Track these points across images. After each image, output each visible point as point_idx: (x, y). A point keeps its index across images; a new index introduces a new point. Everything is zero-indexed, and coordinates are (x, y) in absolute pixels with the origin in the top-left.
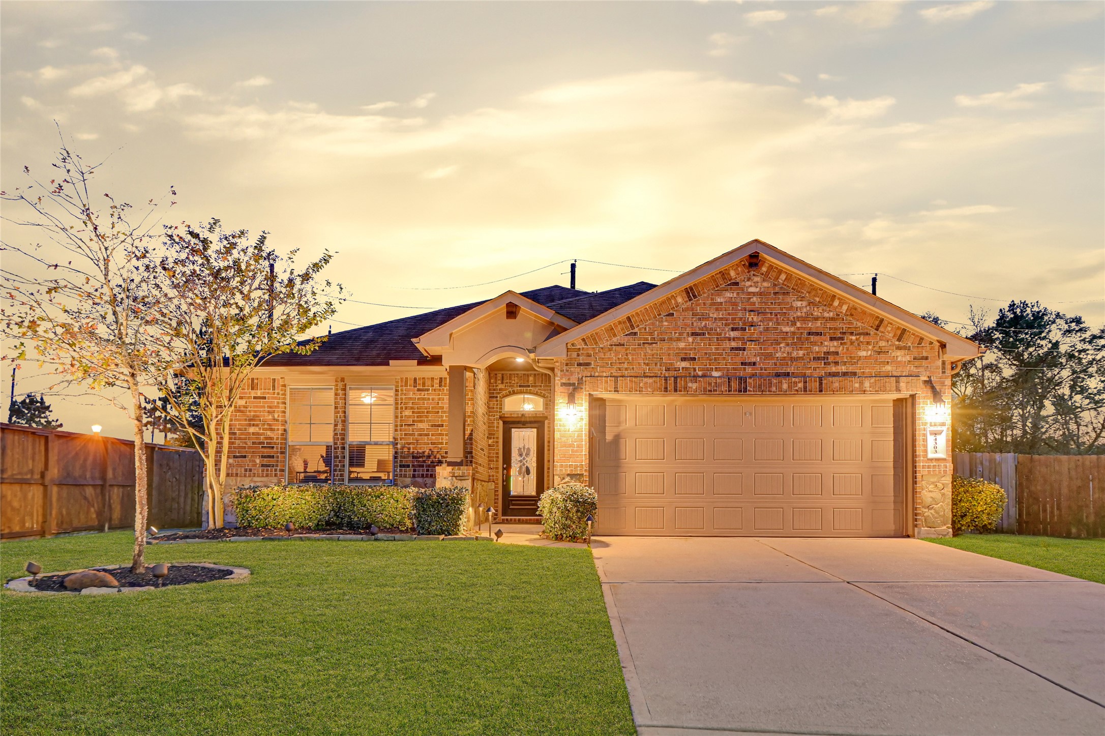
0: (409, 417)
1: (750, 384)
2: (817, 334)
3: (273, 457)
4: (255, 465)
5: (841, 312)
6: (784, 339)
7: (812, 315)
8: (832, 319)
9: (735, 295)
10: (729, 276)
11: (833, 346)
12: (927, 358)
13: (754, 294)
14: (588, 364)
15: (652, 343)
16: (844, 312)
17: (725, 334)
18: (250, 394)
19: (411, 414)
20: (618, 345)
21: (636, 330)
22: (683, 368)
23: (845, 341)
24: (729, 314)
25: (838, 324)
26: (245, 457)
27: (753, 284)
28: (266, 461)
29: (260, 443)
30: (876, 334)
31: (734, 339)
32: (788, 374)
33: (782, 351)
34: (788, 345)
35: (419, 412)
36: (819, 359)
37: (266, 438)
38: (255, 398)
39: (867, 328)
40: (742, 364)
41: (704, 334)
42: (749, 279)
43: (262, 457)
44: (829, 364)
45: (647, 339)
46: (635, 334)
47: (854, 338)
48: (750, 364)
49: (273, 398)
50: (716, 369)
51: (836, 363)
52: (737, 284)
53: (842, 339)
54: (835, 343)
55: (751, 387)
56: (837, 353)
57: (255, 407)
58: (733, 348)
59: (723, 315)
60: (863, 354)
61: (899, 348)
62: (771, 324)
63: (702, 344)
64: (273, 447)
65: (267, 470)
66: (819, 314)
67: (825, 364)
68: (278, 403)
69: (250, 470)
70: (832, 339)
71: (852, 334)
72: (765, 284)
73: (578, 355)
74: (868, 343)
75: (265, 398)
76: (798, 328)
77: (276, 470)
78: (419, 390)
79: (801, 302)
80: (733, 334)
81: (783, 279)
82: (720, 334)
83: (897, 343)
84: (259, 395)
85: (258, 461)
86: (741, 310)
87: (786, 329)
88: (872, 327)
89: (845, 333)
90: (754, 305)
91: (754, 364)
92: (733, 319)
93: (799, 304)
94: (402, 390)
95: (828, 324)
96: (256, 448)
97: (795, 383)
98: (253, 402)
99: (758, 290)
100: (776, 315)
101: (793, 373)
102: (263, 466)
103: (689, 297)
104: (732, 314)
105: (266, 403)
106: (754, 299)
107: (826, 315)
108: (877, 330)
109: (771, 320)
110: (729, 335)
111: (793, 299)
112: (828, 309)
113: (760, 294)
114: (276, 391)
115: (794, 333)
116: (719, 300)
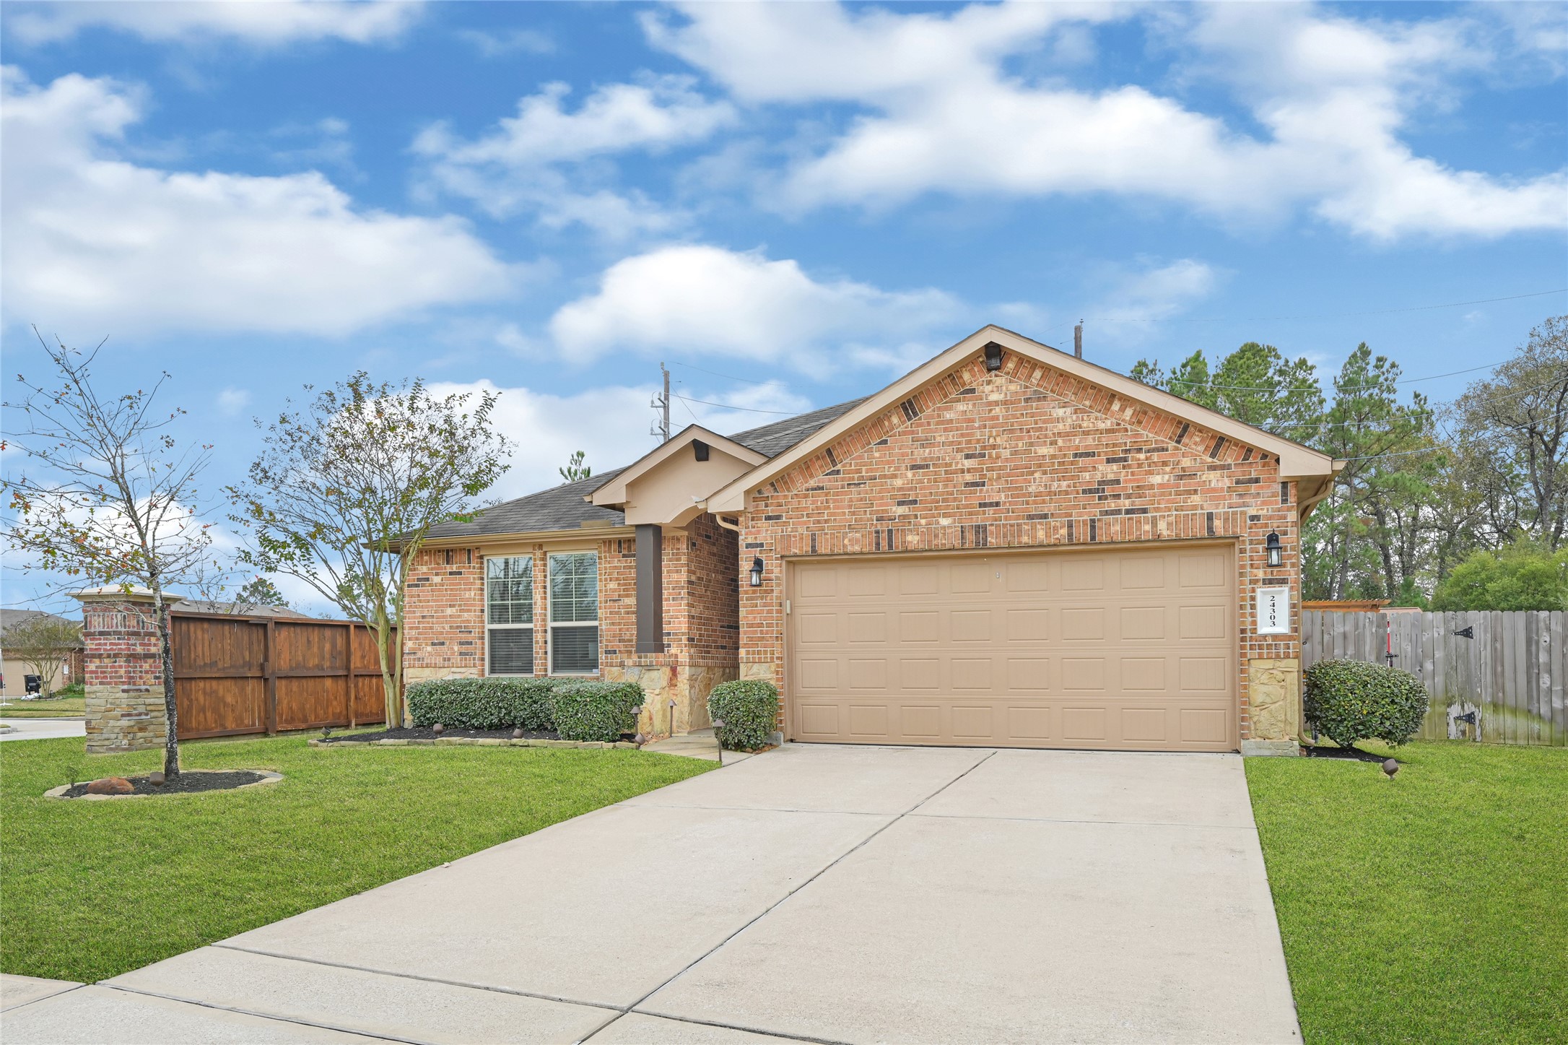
0: (614, 590)
1: (992, 533)
2: (1087, 455)
3: (471, 643)
4: (453, 654)
5: (1123, 420)
6: (1040, 466)
7: (1080, 427)
8: (1108, 431)
9: (970, 407)
10: (961, 381)
11: (1111, 471)
12: (1257, 481)
13: (996, 403)
14: (778, 517)
15: (859, 484)
16: (1128, 418)
17: (957, 463)
18: (445, 569)
19: (616, 587)
20: (816, 489)
21: (839, 467)
22: (899, 516)
23: (1130, 462)
24: (962, 435)
25: (1120, 438)
26: (443, 644)
27: (995, 389)
28: (464, 648)
29: (457, 627)
30: (1177, 449)
31: (969, 471)
32: (1045, 516)
33: (1037, 483)
34: (1045, 473)
35: (625, 585)
36: (1090, 491)
37: (464, 622)
38: (451, 573)
39: (1163, 441)
40: (981, 505)
41: (927, 466)
42: (989, 383)
43: (461, 644)
44: (1106, 498)
45: (853, 479)
46: (838, 472)
47: (1142, 456)
48: (991, 505)
49: (469, 572)
50: (945, 515)
51: (1118, 497)
52: (972, 391)
53: (1125, 460)
54: (1115, 467)
55: (992, 538)
56: (1118, 482)
57: (450, 585)
58: (967, 483)
59: (953, 436)
60: (1157, 479)
61: (1213, 468)
62: (1020, 445)
63: (926, 481)
64: (471, 632)
65: (466, 659)
66: (1091, 425)
67: (1100, 498)
68: (474, 578)
69: (449, 659)
70: (1108, 461)
71: (1139, 450)
72: (1013, 387)
73: (766, 506)
74: (1165, 464)
75: (460, 573)
76: (1060, 449)
77: (474, 659)
78: (624, 556)
79: (1064, 409)
80: (968, 463)
81: (1039, 377)
82: (950, 465)
83: (1210, 460)
84: (455, 570)
85: (456, 648)
86: (979, 428)
87: (1044, 451)
88: (1170, 438)
89: (1129, 450)
90: (998, 419)
91: (997, 504)
92: (969, 442)
93: (1060, 412)
94: (605, 557)
95: (1103, 439)
96: (453, 633)
97: (1055, 529)
98: (449, 579)
99: (1001, 397)
100: (1029, 432)
101: (1052, 514)
102: (461, 654)
103: (907, 414)
104: (968, 435)
105: (463, 578)
106: (997, 411)
107: (1102, 426)
108: (1178, 442)
109: (1021, 438)
110: (963, 465)
111: (1052, 406)
112: (1104, 416)
113: (1005, 403)
114: (472, 565)
115: (1053, 457)
116: (948, 415)
